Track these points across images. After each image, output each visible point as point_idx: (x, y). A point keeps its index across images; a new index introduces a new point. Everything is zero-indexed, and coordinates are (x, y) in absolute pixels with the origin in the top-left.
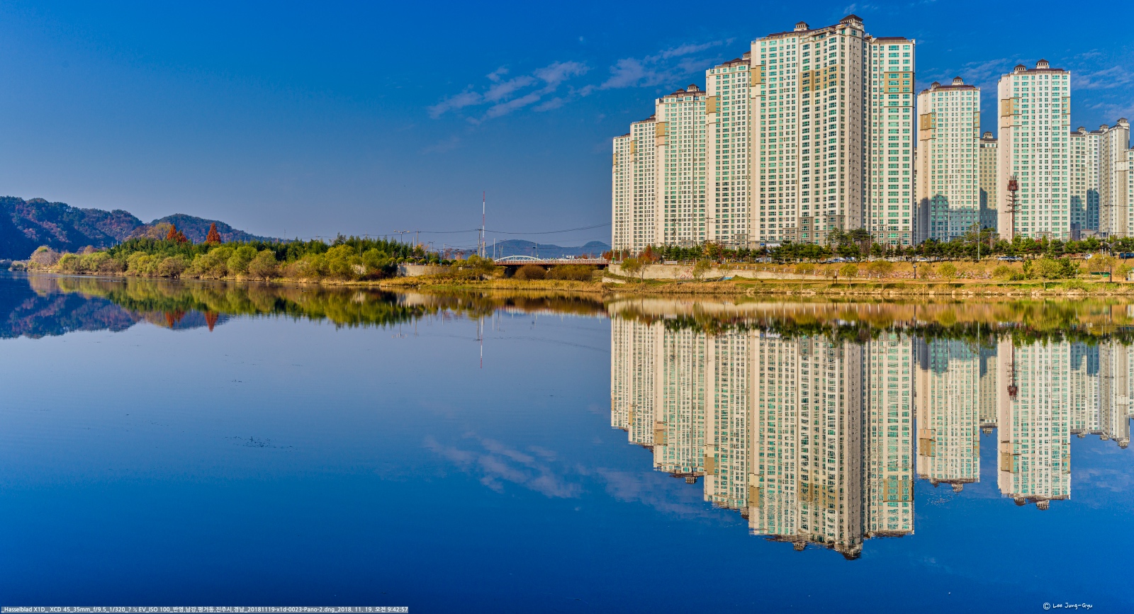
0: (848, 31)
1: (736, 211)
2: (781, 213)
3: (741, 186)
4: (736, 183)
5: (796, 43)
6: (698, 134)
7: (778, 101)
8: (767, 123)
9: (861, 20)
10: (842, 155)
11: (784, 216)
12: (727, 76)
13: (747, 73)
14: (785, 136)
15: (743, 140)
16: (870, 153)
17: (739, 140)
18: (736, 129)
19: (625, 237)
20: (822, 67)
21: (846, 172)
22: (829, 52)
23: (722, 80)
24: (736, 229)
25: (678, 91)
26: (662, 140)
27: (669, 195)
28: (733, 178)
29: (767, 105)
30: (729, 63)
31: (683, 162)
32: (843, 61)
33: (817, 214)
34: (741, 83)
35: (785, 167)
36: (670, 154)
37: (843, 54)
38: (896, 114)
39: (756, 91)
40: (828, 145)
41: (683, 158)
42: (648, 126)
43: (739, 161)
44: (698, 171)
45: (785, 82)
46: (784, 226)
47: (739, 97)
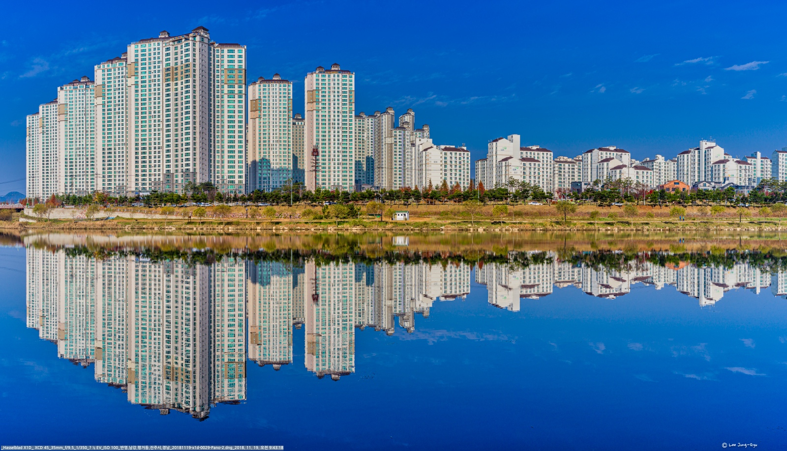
0: (198, 38)
1: (117, 169)
2: (150, 171)
3: (121, 150)
4: (117, 149)
5: (161, 46)
6: (89, 113)
7: (147, 88)
8: (140, 104)
9: (207, 30)
10: (194, 128)
11: (153, 172)
12: (110, 70)
13: (124, 68)
14: (153, 114)
15: (122, 117)
16: (214, 127)
17: (119, 117)
18: (117, 109)
19: (35, 188)
20: (179, 64)
21: (198, 141)
22: (184, 53)
23: (106, 73)
24: (117, 182)
25: (74, 81)
26: (63, 117)
27: (68, 157)
28: (115, 145)
29: (140, 91)
30: (111, 61)
31: (78, 133)
32: (194, 60)
33: (177, 171)
34: (121, 75)
35: (153, 137)
36: (68, 127)
37: (194, 55)
38: (233, 99)
39: (131, 81)
40: (184, 121)
41: (78, 130)
42: (52, 107)
43: (119, 133)
44: (89, 140)
45: (152, 75)
46: (153, 180)
47: (119, 85)
